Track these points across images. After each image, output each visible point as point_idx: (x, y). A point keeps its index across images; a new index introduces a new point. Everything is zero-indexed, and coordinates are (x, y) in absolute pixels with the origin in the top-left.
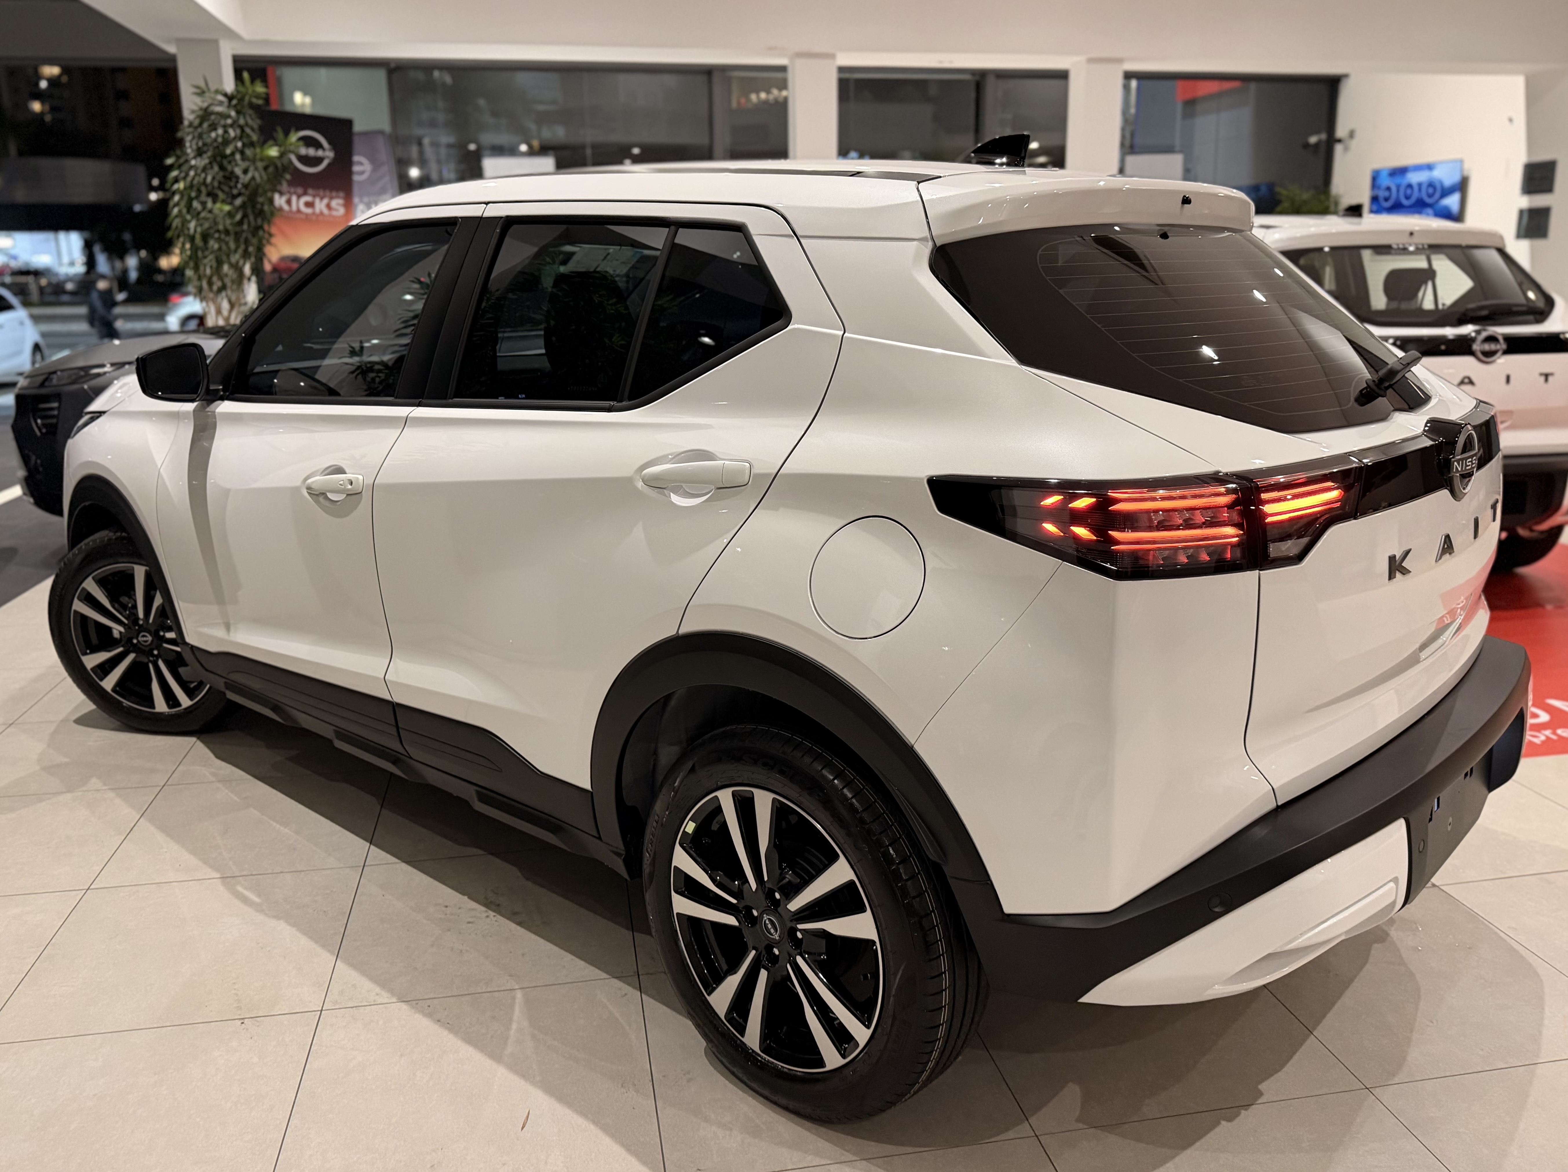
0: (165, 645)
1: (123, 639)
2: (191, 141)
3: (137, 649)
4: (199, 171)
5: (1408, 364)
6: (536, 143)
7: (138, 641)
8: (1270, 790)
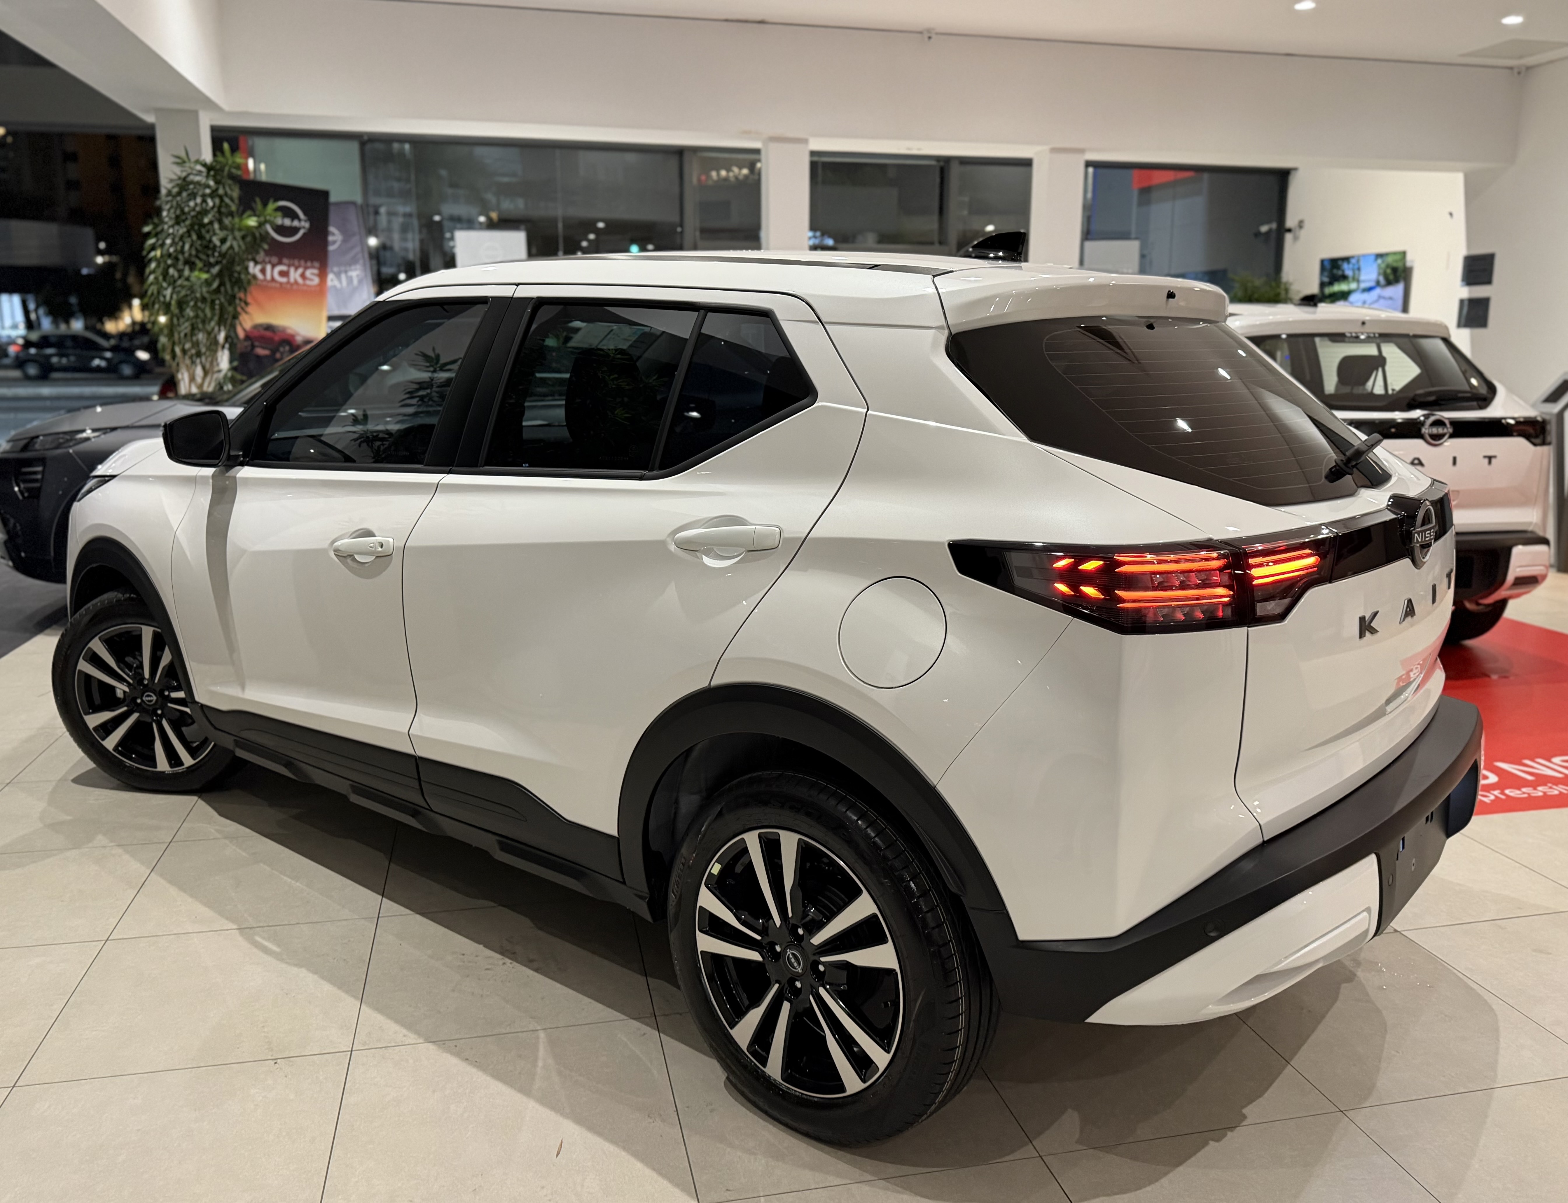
0: (170, 705)
1: (127, 698)
2: (169, 210)
3: (140, 708)
4: (177, 240)
5: (1372, 445)
6: (494, 215)
7: (142, 701)
8: (1257, 826)
